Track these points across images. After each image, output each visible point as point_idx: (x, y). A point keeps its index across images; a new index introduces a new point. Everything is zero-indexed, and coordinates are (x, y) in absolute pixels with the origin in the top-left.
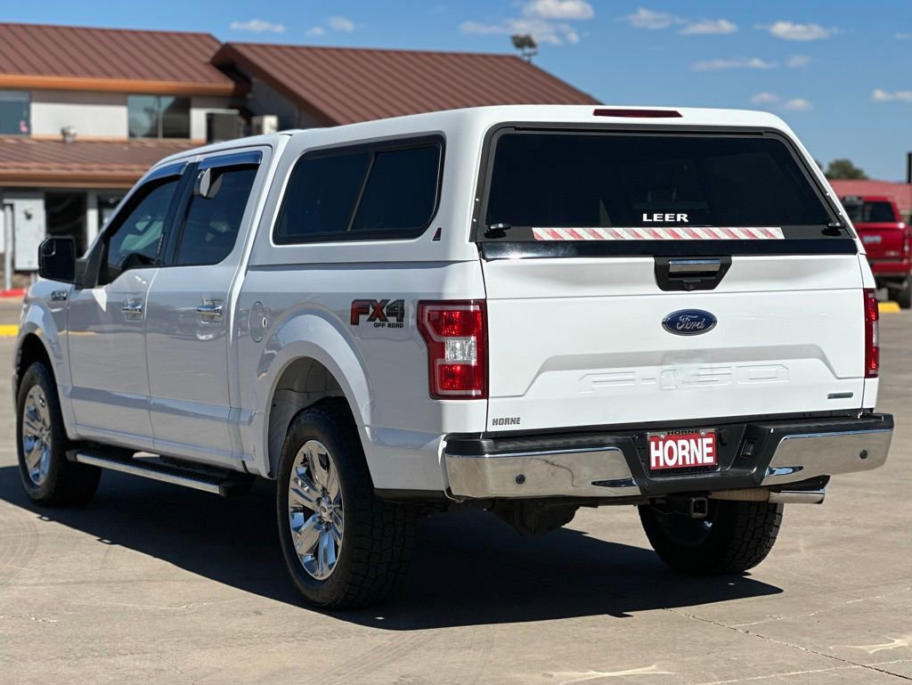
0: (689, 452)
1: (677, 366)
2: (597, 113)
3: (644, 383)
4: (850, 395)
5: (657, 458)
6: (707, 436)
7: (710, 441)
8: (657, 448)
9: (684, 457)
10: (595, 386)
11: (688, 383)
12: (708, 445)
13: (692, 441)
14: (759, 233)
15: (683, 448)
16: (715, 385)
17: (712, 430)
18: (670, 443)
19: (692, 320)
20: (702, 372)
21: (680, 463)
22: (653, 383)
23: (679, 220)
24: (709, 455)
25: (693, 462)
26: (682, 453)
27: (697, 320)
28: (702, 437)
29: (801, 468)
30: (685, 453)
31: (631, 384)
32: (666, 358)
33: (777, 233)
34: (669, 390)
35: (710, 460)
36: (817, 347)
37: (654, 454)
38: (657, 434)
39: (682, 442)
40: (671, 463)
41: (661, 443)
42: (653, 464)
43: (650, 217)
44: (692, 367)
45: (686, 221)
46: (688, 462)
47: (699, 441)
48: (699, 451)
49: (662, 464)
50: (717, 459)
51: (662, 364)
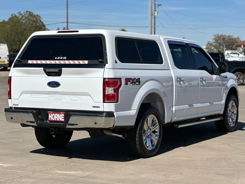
0: (58, 117)
1: (53, 95)
2: (58, 32)
3: (45, 99)
4: (99, 107)
5: (50, 118)
6: (62, 114)
7: (63, 115)
8: (50, 115)
9: (56, 118)
10: (34, 98)
11: (56, 100)
12: (63, 116)
13: (59, 115)
14: (81, 62)
15: (57, 116)
16: (61, 101)
17: (63, 112)
18: (54, 114)
19: (54, 84)
20: (58, 97)
21: (56, 120)
22: (46, 99)
23: (64, 59)
24: (63, 119)
25: (59, 120)
26: (56, 117)
27: (55, 84)
28: (61, 114)
29: (77, 125)
30: (57, 117)
31: (42, 99)
32: (49, 93)
33: (86, 62)
34: (51, 101)
35: (63, 120)
36: (88, 93)
37: (50, 117)
38: (50, 112)
39: (56, 115)
40: (53, 119)
41: (51, 114)
42: (49, 119)
43: (57, 58)
44: (56, 96)
45: (65, 59)
46: (57, 120)
47: (61, 115)
48: (60, 117)
49: (51, 119)
50: (65, 120)
51: (48, 94)
